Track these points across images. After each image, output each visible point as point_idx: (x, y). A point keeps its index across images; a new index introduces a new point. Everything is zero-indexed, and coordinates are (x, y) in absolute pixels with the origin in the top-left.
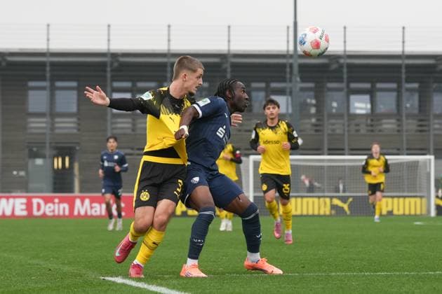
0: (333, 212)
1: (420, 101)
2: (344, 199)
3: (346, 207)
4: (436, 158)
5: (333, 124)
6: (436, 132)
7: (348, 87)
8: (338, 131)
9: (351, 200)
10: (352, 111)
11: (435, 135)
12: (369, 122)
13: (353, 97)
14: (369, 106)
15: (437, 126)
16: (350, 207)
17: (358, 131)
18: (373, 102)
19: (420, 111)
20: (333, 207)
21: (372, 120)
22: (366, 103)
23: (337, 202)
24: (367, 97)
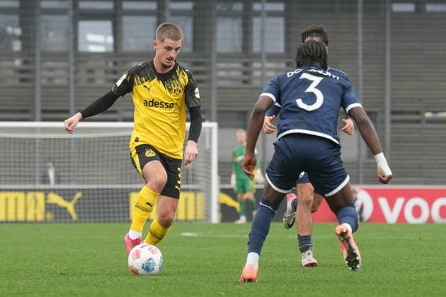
0: (50, 216)
1: (195, 32)
2: (67, 195)
3: (70, 207)
4: (220, 127)
5: (51, 69)
6: (222, 83)
7: (75, 6)
8: (58, 82)
9: (79, 195)
10: (81, 48)
11: (219, 88)
12: (111, 64)
13: (83, 25)
14: (110, 40)
15: (222, 74)
16: (77, 207)
17: (91, 80)
18: (116, 33)
19: (195, 48)
20: (50, 207)
21: (115, 63)
22: (106, 36)
23: (55, 199)
24: (108, 25)
